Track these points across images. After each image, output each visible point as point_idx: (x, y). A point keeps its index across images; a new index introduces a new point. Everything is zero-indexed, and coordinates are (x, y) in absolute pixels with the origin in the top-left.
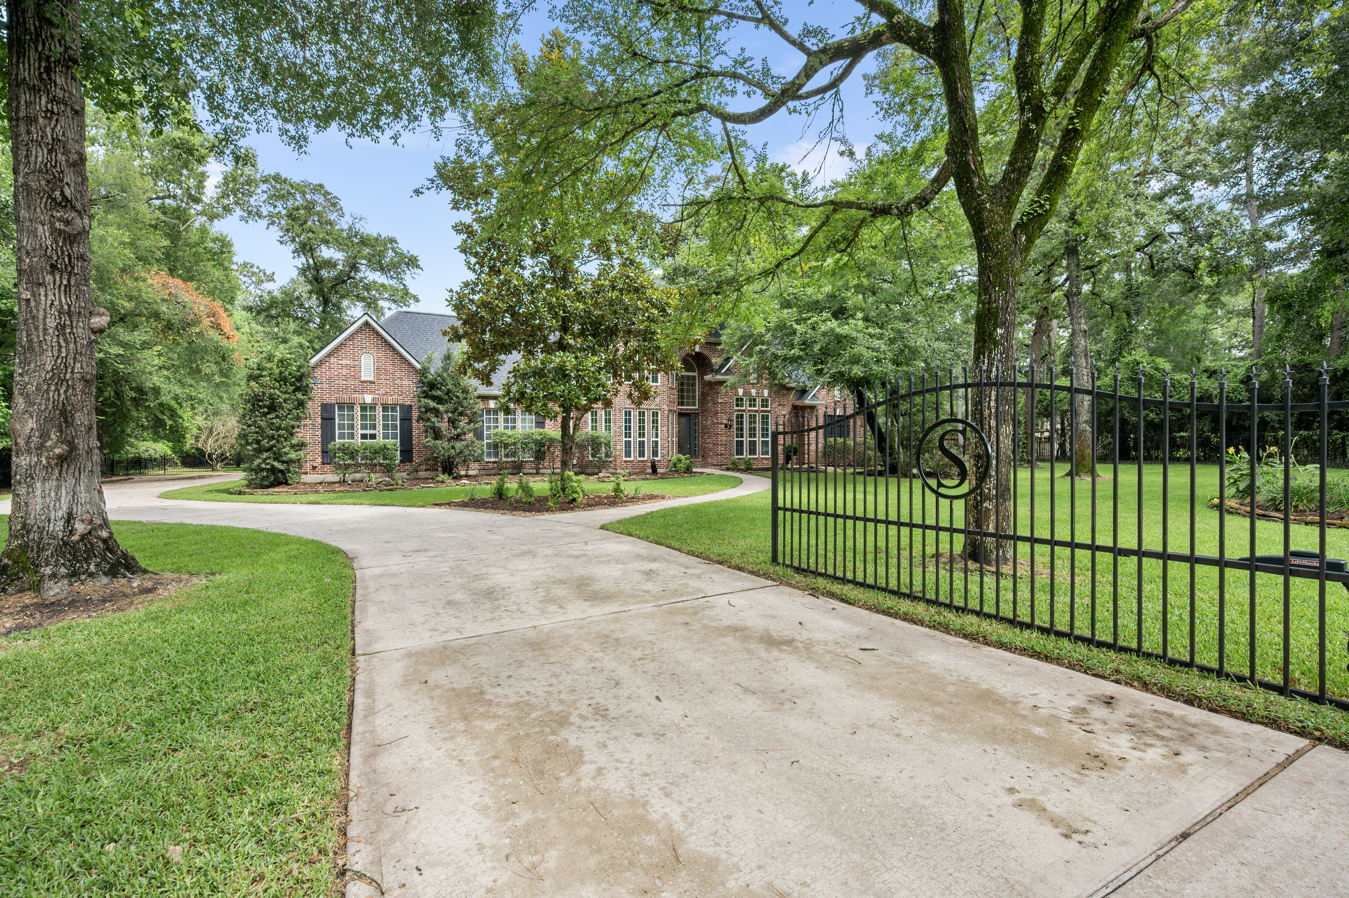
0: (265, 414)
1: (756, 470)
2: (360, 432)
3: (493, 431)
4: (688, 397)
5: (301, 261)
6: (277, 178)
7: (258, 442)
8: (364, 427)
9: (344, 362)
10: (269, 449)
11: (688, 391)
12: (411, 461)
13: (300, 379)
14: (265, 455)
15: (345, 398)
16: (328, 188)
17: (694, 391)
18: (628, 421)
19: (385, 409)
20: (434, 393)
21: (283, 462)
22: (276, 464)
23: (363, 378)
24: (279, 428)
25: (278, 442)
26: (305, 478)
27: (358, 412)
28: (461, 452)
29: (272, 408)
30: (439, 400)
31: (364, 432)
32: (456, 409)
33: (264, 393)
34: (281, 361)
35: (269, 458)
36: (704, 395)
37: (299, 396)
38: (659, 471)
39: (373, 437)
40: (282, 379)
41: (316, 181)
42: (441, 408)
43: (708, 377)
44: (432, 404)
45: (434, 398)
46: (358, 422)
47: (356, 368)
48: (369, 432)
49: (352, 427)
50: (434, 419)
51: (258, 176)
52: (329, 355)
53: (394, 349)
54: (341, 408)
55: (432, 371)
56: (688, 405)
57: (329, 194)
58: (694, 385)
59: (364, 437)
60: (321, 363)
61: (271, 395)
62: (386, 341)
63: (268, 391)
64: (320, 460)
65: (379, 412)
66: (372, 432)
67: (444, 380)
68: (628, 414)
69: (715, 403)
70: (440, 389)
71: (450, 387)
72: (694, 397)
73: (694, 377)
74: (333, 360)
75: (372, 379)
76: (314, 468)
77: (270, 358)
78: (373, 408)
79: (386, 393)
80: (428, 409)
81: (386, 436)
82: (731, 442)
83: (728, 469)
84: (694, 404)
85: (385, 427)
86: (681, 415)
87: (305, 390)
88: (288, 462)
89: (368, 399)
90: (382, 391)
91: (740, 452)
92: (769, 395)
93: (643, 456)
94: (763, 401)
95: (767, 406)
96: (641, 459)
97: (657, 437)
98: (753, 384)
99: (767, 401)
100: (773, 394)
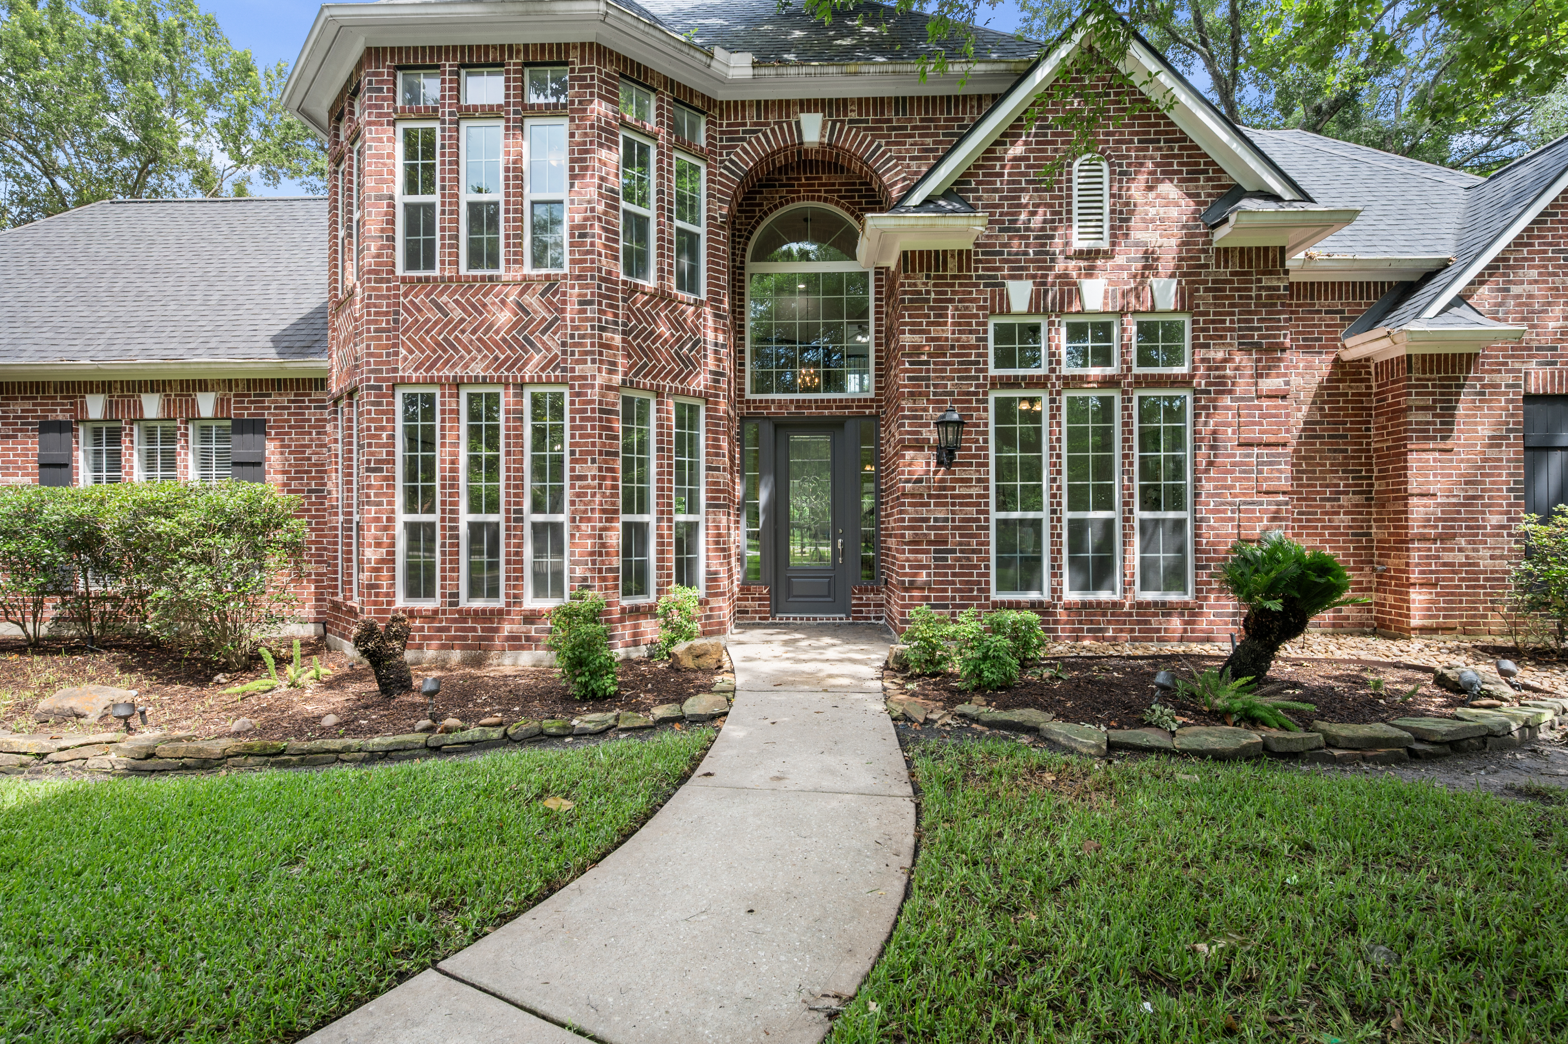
82: (968, 529)
84: (863, 382)
91: (1022, 573)
92: (1186, 302)
93: (494, 592)
94: (1146, 331)
95: (1175, 357)
96: (479, 604)
97: (557, 507)
98: (1090, 255)
99: (1173, 331)
100: (1205, 300)
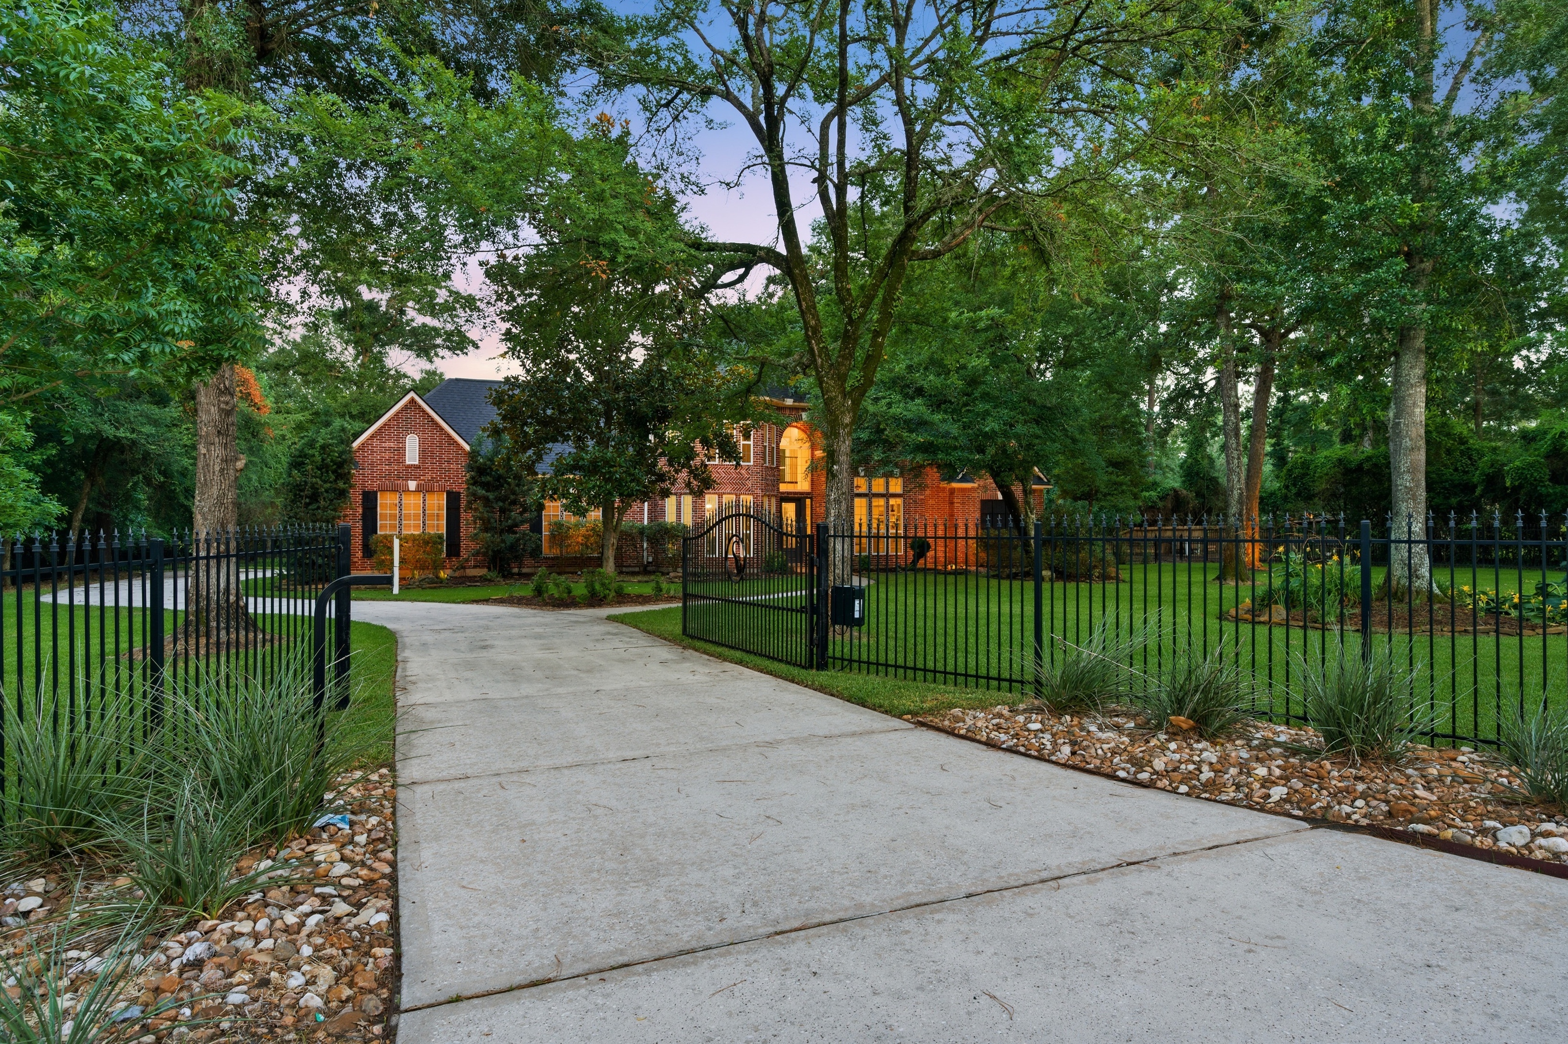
2: (403, 523)
3: (552, 522)
8: (407, 517)
9: (387, 444)
12: (458, 555)
13: (340, 465)
15: (388, 485)
20: (484, 479)
23: (408, 464)
28: (512, 547)
29: (314, 498)
30: (489, 487)
31: (407, 523)
32: (507, 498)
34: (323, 447)
37: (341, 485)
39: (417, 528)
40: (323, 467)
42: (491, 496)
44: (482, 492)
45: (483, 485)
46: (401, 512)
47: (400, 452)
48: (412, 523)
49: (394, 517)
50: (483, 509)
52: (372, 438)
53: (442, 429)
54: (384, 496)
55: (483, 454)
59: (407, 528)
60: (363, 446)
61: (313, 484)
62: (433, 420)
63: (310, 480)
64: (360, 554)
65: (424, 501)
66: (416, 523)
67: (494, 464)
68: (712, 500)
70: (490, 474)
71: (501, 472)
74: (375, 443)
75: (417, 463)
76: (354, 563)
77: (311, 444)
79: (432, 479)
80: (477, 498)
81: (430, 528)
85: (431, 517)
87: (346, 477)
89: (412, 485)
90: (428, 477)
92: (901, 475)
100: (906, 474)
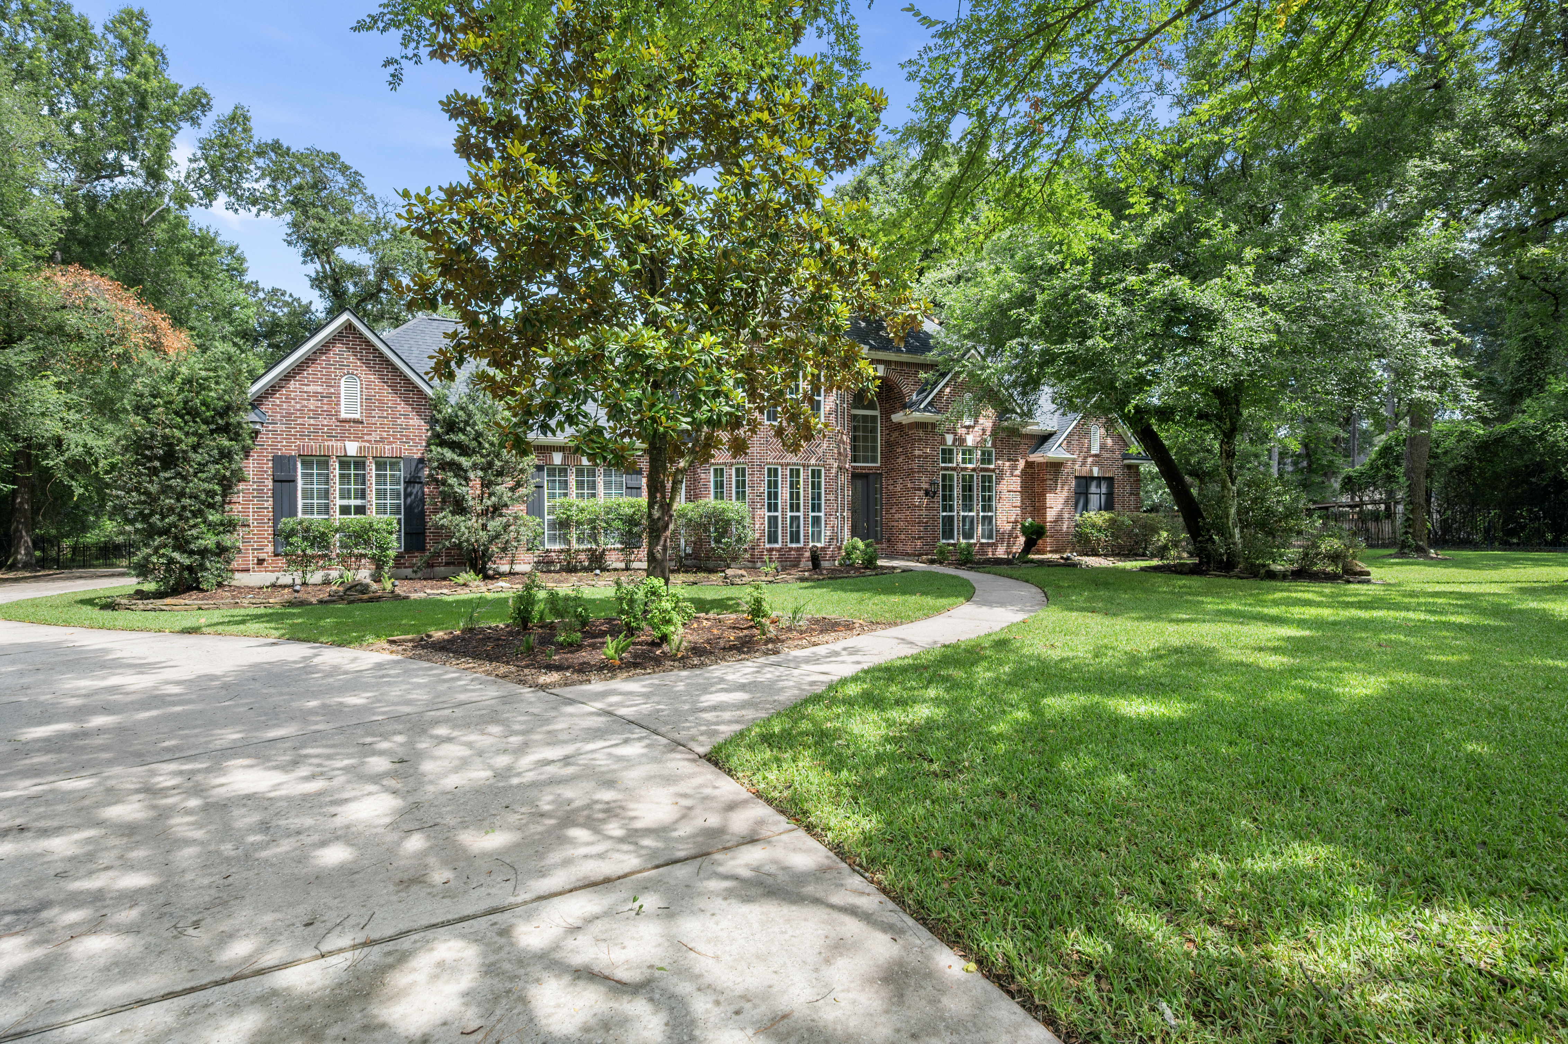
0: (154, 472)
1: (978, 563)
2: (339, 502)
3: (558, 501)
4: (865, 449)
5: (314, 268)
6: (276, 146)
7: (145, 518)
8: (345, 494)
9: (312, 388)
10: (165, 532)
11: (865, 439)
12: (422, 549)
13: (224, 412)
14: (158, 540)
15: (314, 447)
16: (345, 159)
17: (874, 440)
18: (773, 485)
19: (381, 465)
20: (453, 437)
21: (191, 553)
22: (176, 555)
23: (343, 415)
24: (181, 495)
25: (181, 517)
26: (240, 579)
27: (336, 470)
28: (497, 536)
29: (170, 459)
30: (464, 450)
31: (345, 502)
32: (490, 464)
33: (153, 436)
34: (189, 381)
35: (165, 546)
36: (890, 447)
37: (223, 441)
38: (825, 564)
39: (360, 510)
40: (189, 412)
41: (327, 150)
42: (465, 462)
43: (898, 417)
44: (449, 455)
45: (454, 446)
46: (336, 487)
47: (332, 398)
48: (353, 502)
49: (326, 494)
50: (452, 481)
51: (252, 147)
52: (288, 377)
53: (395, 369)
54: (306, 464)
55: (453, 401)
56: (865, 460)
57: (347, 168)
58: (874, 430)
59: (345, 510)
60: (272, 390)
61: (165, 437)
62: (381, 355)
63: (161, 432)
64: (270, 548)
65: (372, 471)
66: (359, 502)
67: (470, 415)
68: (773, 472)
69: (910, 457)
70: (463, 431)
71: (480, 427)
72: (874, 449)
73: (874, 418)
74: (292, 385)
75: (357, 416)
76: (260, 562)
78: (360, 463)
79: (382, 440)
80: (446, 466)
81: (381, 509)
82: (934, 518)
83: (932, 562)
84: (874, 460)
85: (381, 494)
86: (856, 476)
87: (236, 432)
88: (203, 553)
89: (352, 449)
90: (375, 436)
91: (948, 534)
92: (994, 445)
93: (798, 541)
94: (983, 453)
95: (990, 462)
96: (794, 545)
97: (819, 511)
98: (968, 427)
99: (990, 454)
100: (999, 443)
